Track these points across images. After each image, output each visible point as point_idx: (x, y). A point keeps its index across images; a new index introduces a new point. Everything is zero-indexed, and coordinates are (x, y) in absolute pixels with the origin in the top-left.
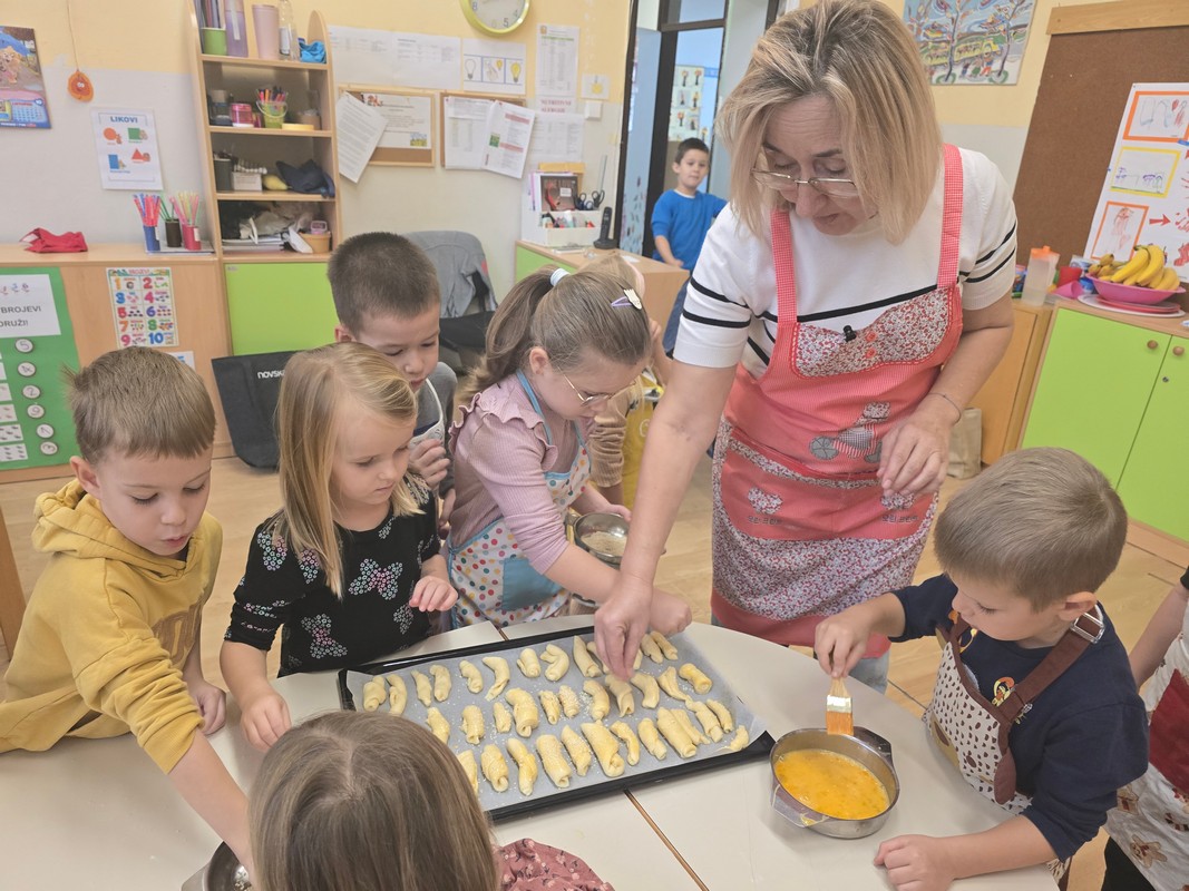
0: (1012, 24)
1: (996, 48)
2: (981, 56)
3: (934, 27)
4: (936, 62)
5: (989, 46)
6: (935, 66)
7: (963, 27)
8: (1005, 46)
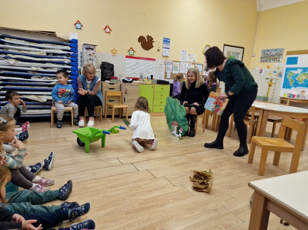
0: (280, 54)
1: (278, 57)
2: (275, 58)
3: (267, 54)
4: (268, 59)
5: (276, 57)
6: (268, 60)
7: (272, 54)
8: (279, 57)
